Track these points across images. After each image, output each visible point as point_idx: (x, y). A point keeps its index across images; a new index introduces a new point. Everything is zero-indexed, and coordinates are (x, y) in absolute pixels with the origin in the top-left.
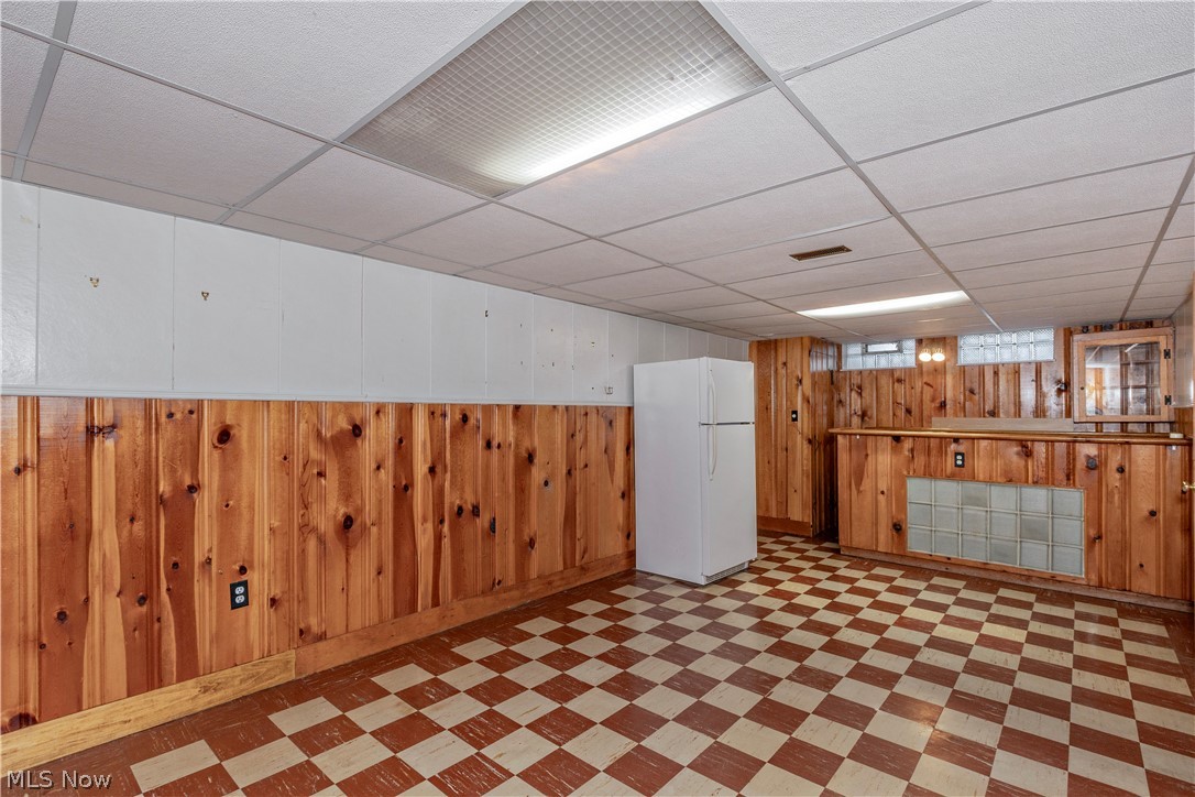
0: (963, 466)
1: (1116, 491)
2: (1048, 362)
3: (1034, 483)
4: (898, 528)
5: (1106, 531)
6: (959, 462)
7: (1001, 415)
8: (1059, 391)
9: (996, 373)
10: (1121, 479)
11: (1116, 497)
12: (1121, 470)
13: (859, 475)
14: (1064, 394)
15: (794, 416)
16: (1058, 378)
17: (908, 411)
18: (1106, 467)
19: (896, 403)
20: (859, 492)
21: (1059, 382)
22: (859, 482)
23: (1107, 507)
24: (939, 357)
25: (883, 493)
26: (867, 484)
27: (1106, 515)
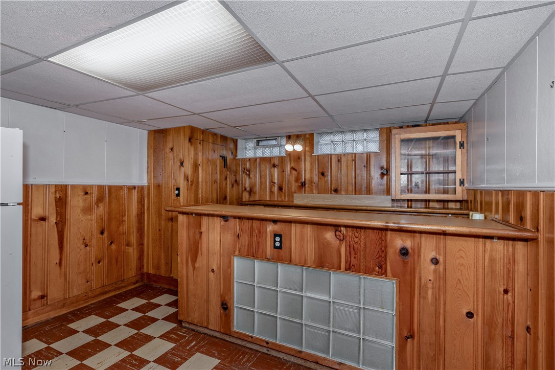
0: (280, 248)
1: (430, 285)
2: (376, 154)
3: (346, 270)
4: (225, 307)
5: (419, 331)
6: (278, 244)
7: (343, 192)
8: (382, 175)
9: (339, 161)
10: (435, 271)
11: (430, 292)
12: (435, 261)
13: (195, 250)
14: (385, 177)
15: (177, 192)
16: (382, 165)
17: (280, 189)
18: (419, 256)
19: (273, 183)
20: (194, 268)
21: (382, 168)
22: (194, 260)
23: (419, 302)
24: (299, 148)
25: (213, 271)
26: (201, 261)
27: (419, 313)
